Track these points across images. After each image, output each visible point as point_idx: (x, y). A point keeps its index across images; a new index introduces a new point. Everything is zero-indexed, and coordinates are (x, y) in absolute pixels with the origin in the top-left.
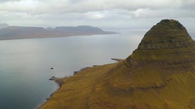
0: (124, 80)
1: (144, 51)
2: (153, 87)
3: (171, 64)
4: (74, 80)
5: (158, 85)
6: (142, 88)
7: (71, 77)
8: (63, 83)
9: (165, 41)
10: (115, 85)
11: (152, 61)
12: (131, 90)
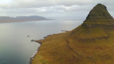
0: (86, 35)
1: (93, 20)
2: (104, 38)
3: (108, 26)
4: (48, 41)
5: (106, 36)
6: (99, 38)
7: (44, 39)
8: (42, 42)
9: (102, 15)
10: (82, 38)
11: (98, 25)
12: (94, 39)
